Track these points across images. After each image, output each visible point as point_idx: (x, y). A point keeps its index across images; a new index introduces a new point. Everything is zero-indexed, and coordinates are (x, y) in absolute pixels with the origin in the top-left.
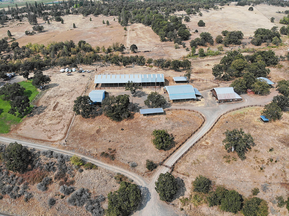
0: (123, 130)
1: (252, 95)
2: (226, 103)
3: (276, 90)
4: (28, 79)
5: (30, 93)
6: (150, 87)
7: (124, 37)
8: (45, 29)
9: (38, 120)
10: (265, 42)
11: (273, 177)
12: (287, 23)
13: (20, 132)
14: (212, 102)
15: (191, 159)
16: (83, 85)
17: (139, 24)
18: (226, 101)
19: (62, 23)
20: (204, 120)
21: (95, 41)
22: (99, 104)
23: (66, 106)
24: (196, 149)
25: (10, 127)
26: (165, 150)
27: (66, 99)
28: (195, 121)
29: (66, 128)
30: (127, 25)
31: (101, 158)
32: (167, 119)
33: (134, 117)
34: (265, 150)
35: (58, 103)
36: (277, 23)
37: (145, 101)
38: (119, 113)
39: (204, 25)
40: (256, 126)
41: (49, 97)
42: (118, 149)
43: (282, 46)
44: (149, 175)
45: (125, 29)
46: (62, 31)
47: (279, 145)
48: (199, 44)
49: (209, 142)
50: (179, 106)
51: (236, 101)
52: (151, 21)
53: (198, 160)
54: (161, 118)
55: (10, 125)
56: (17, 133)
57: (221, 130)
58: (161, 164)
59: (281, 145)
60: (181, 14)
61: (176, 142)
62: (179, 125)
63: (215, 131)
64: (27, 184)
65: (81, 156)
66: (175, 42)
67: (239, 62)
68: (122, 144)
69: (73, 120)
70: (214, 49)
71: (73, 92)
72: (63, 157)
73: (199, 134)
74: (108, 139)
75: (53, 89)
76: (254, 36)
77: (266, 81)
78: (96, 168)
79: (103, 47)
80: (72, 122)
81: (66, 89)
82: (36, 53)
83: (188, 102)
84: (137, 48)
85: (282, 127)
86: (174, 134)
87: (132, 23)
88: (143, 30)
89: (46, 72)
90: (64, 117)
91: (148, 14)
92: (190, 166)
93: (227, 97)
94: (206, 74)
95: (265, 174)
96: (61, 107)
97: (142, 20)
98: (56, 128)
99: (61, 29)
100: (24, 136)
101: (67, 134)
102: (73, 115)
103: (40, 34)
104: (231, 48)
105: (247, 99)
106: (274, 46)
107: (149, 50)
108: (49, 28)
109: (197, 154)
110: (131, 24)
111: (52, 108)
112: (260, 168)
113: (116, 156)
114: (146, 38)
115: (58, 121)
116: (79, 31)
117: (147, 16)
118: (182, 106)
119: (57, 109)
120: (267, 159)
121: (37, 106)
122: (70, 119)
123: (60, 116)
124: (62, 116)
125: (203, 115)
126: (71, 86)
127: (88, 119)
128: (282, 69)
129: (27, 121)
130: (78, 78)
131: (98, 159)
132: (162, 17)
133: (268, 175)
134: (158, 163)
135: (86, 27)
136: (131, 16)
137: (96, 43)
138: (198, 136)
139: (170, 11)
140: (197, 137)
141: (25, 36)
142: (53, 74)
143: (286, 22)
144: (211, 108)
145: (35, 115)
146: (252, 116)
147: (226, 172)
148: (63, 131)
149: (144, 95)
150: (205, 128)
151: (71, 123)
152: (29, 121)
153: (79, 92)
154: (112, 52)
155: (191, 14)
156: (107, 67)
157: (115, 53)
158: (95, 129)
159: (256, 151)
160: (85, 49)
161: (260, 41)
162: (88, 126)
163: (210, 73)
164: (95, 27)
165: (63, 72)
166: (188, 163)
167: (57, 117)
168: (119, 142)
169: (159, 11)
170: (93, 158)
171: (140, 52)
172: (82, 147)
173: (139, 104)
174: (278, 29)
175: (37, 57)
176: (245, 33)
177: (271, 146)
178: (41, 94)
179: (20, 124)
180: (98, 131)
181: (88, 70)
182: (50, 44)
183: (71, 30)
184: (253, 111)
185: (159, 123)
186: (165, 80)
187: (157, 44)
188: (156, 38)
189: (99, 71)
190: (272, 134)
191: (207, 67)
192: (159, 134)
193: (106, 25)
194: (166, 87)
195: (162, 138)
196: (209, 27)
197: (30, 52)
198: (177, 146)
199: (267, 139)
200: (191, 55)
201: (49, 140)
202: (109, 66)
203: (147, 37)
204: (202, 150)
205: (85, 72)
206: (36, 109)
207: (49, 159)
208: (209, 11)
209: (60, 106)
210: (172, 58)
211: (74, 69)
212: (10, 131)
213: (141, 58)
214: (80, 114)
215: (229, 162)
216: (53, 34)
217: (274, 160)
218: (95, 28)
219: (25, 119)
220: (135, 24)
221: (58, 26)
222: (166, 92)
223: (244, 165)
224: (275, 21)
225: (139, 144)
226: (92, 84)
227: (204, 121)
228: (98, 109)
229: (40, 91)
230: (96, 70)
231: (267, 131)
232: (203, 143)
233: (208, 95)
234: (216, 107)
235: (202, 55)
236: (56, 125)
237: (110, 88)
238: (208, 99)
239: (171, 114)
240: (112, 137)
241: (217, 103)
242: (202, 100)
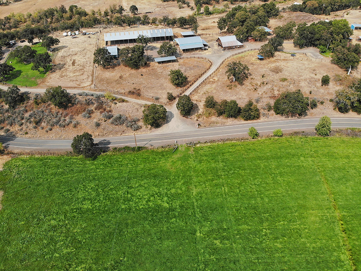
0: (143, 75)
1: (252, 42)
2: (230, 50)
4: (33, 44)
6: (160, 42)
9: (62, 74)
11: (263, 93)
13: (49, 84)
14: (218, 50)
15: (202, 91)
16: (92, 45)
18: (230, 48)
21: (85, 5)
22: (115, 56)
23: (84, 61)
24: (205, 84)
25: (37, 82)
26: (181, 87)
27: (81, 57)
28: (204, 66)
31: (129, 96)
32: (179, 65)
34: (260, 78)
35: (74, 60)
37: (157, 52)
38: (137, 61)
40: (254, 63)
41: (63, 57)
42: (141, 88)
44: (170, 104)
48: (204, 3)
49: (216, 79)
50: (189, 55)
51: (238, 48)
53: (207, 92)
54: (175, 65)
55: (36, 80)
56: (46, 85)
59: (271, 73)
61: (190, 81)
62: (191, 69)
63: (220, 70)
66: (178, 2)
68: (144, 85)
69: (95, 71)
70: (220, 7)
71: (85, 51)
74: (131, 82)
75: (63, 50)
77: (264, 28)
78: (127, 102)
79: (99, 10)
80: (95, 72)
81: (76, 49)
83: (197, 52)
84: (137, 9)
85: (275, 61)
90: (85, 69)
92: (201, 96)
93: (231, 44)
94: (212, 30)
95: (258, 92)
96: (80, 63)
98: (82, 78)
101: (94, 81)
102: (94, 68)
103: (17, 3)
105: (248, 46)
107: (151, 11)
109: (207, 87)
111: (71, 64)
112: (254, 89)
113: (142, 93)
115: (81, 73)
119: (76, 65)
120: (260, 83)
121: (54, 64)
122: (92, 71)
123: (81, 70)
124: (83, 69)
125: (211, 61)
126: (80, 46)
127: (109, 69)
128: (283, 19)
129: (51, 76)
130: (84, 40)
131: (127, 96)
133: (260, 93)
134: (176, 96)
144: (217, 55)
145: (57, 71)
146: (251, 57)
147: (229, 95)
148: (89, 79)
149: (155, 49)
150: (213, 70)
151: (95, 74)
152: (53, 76)
154: (110, 15)
156: (110, 28)
158: (117, 76)
159: (252, 79)
160: (80, 14)
162: (110, 74)
165: (66, 36)
166: (199, 94)
167: (79, 70)
168: (142, 84)
170: (122, 95)
171: (141, 13)
172: (111, 89)
173: (152, 56)
179: (45, 79)
180: (121, 77)
181: (91, 33)
182: (37, 12)
184: (252, 53)
185: (173, 68)
186: (174, 34)
190: (266, 67)
191: (213, 24)
194: (176, 40)
198: (190, 84)
199: (261, 71)
200: (196, 14)
201: (79, 86)
202: (112, 27)
204: (210, 85)
206: (54, 66)
207: (85, 97)
209: (78, 62)
211: (77, 32)
212: (38, 84)
213: (146, 17)
214: (102, 64)
215: (230, 89)
217: (265, 83)
219: (49, 75)
223: (243, 89)
227: (212, 64)
228: (115, 61)
230: (100, 32)
231: (262, 66)
232: (211, 80)
233: (215, 45)
234: (222, 54)
235: (208, 13)
236: (80, 76)
237: (120, 45)
238: (214, 48)
239: (182, 62)
240: (134, 81)
241: (222, 51)
242: (209, 49)
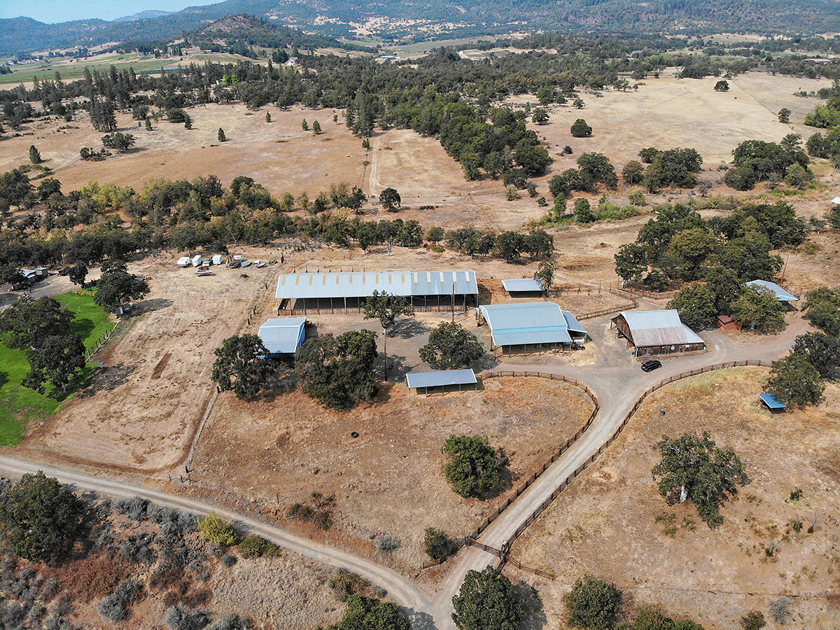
0: (357, 437)
1: (733, 332)
2: (659, 356)
3: (803, 317)
4: (84, 286)
5: (87, 326)
6: (437, 308)
7: (362, 167)
8: (137, 144)
9: (109, 406)
10: (765, 178)
11: (802, 577)
12: (825, 125)
13: (53, 442)
14: (617, 352)
15: (559, 525)
16: (242, 305)
17: (405, 130)
18: (659, 350)
19: (188, 126)
20: (597, 405)
21: (278, 177)
22: (287, 358)
23: (192, 364)
24: (574, 494)
25: (25, 428)
26: (482, 499)
27: (192, 345)
28: (569, 411)
29: (188, 431)
30: (370, 134)
31: (292, 524)
32: (485, 402)
33: (389, 397)
34: (778, 497)
35: (168, 356)
36: (798, 124)
37: (421, 350)
38: (347, 386)
39: (589, 134)
40: (749, 424)
41: (144, 340)
42: (340, 494)
43: (813, 190)
44: (433, 574)
45: (367, 145)
46: (187, 149)
47: (819, 480)
48: (575, 188)
49: (613, 474)
50: (522, 364)
51: (687, 350)
52: (438, 122)
53: (581, 529)
54: (470, 399)
55: (26, 421)
56: (45, 445)
57: (645, 435)
58: (471, 541)
59: (823, 482)
60: (525, 102)
61: (516, 472)
62: (523, 421)
63: (630, 439)
64: (70, 599)
65: (231, 516)
66: (507, 183)
67: (691, 238)
68: (354, 480)
69: (210, 406)
70: (620, 199)
71: (214, 324)
72: (176, 519)
73: (581, 449)
74: (311, 464)
75: (154, 314)
76: (733, 163)
77: (772, 291)
78: (276, 551)
79: (304, 196)
80: (208, 411)
81: (192, 314)
82: (109, 211)
83: (549, 354)
84: (398, 198)
85: (826, 425)
86: (510, 449)
87: (384, 130)
88: (416, 149)
89: (137, 267)
90: (183, 397)
91: (431, 104)
92: (556, 548)
93: (662, 338)
94: (597, 273)
95: (780, 567)
96: (177, 369)
97: (414, 119)
98: (161, 432)
99: (183, 145)
100: (66, 454)
101: (192, 450)
102: (212, 393)
103: (124, 157)
104: (668, 196)
105: (719, 344)
106: (792, 189)
107: (434, 205)
108: (151, 141)
109: (579, 509)
110: (382, 131)
111: (152, 372)
112: (764, 550)
113: (336, 517)
114: (426, 171)
115: (167, 409)
116: (238, 150)
117: (427, 109)
118: (530, 364)
119: (163, 374)
120: (786, 523)
121: (106, 365)
122: (201, 405)
123: (171, 396)
124: (178, 395)
125: (593, 392)
126: (207, 305)
127: (255, 402)
128: (819, 256)
129: (75, 411)
130: (228, 283)
131: (283, 525)
132: (469, 112)
133: (788, 573)
134: (461, 537)
135: (255, 140)
136: (383, 109)
137: (284, 183)
138: (579, 455)
139: (493, 96)
140: (576, 457)
141: (81, 162)
142: (156, 271)
143: (823, 122)
144: (615, 370)
145: (100, 392)
146: (736, 393)
147: (666, 564)
148: (179, 440)
149: (419, 332)
150: (601, 431)
151: (205, 417)
152: (81, 410)
153: (230, 323)
154: (329, 209)
155: (552, 101)
156: (313, 251)
157: (337, 212)
158: (274, 432)
159: (751, 499)
160: (252, 202)
161: (750, 177)
162: (254, 423)
163: (608, 270)
164: (282, 139)
165: (184, 267)
166: (550, 539)
167: (165, 398)
168: (345, 474)
169: (461, 94)
170: (268, 521)
171: (408, 208)
172: (236, 489)
173: (403, 358)
174: (802, 143)
175: (112, 223)
176: (706, 155)
177: (795, 484)
178: (119, 330)
179: (54, 419)
180: (283, 441)
181: (257, 261)
182: (151, 187)
183: (213, 146)
184: (739, 379)
185: (464, 415)
186: (480, 287)
187: (456, 188)
188: (452, 169)
189: (290, 264)
190: (798, 449)
191: (598, 252)
192: (465, 448)
193: (311, 133)
194: (483, 308)
195: (472, 461)
196: (604, 138)
197: (92, 208)
198: (517, 486)
199: (782, 463)
200: (553, 217)
201: (137, 466)
202: (320, 248)
203: (426, 168)
204: (592, 498)
205: (249, 266)
206: (103, 373)
207: (136, 523)
208: (603, 93)
209: (173, 366)
210: (500, 225)
211: (217, 258)
212: (23, 438)
213: (412, 226)
214: (232, 388)
215: (671, 532)
216: (161, 159)
217: (806, 526)
218: (279, 142)
219: (70, 404)
220: (393, 131)
221: (177, 135)
222: (482, 323)
223: (718, 542)
224: (791, 119)
225: (405, 481)
226: (267, 300)
227: (597, 409)
228: (284, 372)
229: (118, 321)
230: (280, 261)
231: (781, 440)
232: (596, 475)
233: (606, 332)
234: (631, 368)
235: (586, 219)
236: (161, 420)
237: (321, 311)
238: (605, 343)
239: (497, 389)
240: (323, 459)
241: (632, 356)
242: (588, 346)
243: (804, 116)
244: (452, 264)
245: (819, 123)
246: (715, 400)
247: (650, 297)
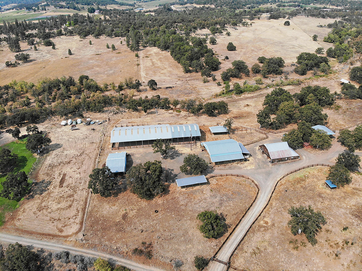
0: (157, 212)
1: (310, 149)
2: (281, 162)
3: (338, 141)
4: (20, 138)
5: (24, 160)
6: (183, 143)
7: (136, 66)
8: (31, 58)
9: (41, 203)
10: (311, 69)
11: (351, 265)
12: (332, 41)
13: (19, 223)
14: (263, 162)
15: (249, 247)
16: (95, 145)
17: (153, 48)
18: (281, 160)
19: (54, 48)
20: (258, 188)
21: (99, 73)
22: (121, 174)
23: (77, 178)
24: (254, 232)
25: (4, 216)
26: (216, 238)
27: (75, 168)
28: (247, 192)
29: (80, 214)
30: (138, 50)
31: (134, 257)
32: (211, 190)
33: (169, 191)
34: (337, 230)
35: (65, 175)
36: (321, 41)
37: (181, 167)
38: (151, 189)
39: (235, 49)
40: (322, 195)
41: (52, 166)
42: (154, 242)
43: (331, 74)
45: (137, 56)
46: (54, 59)
47: (354, 221)
48: (232, 76)
49: (269, 221)
50: (224, 170)
51: (292, 159)
52: (168, 44)
53: (258, 249)
54: (205, 190)
55: (4, 213)
56: (15, 225)
57: (280, 202)
58: (214, 258)
59: (355, 221)
60: (205, 33)
61: (229, 224)
62: (229, 199)
63: (274, 204)
65: (107, 256)
66: (202, 75)
67: (289, 106)
68: (158, 234)
69: (89, 200)
70: (252, 82)
71: (83, 156)
72: (83, 261)
73: (254, 210)
74: (139, 228)
75: (55, 152)
76: (296, 62)
79: (113, 84)
80: (88, 204)
81: (72, 151)
82: (23, 94)
83: (235, 164)
84: (156, 84)
85: (353, 193)
86: (225, 213)
87: (144, 47)
88: (160, 57)
89: (42, 126)
90: (75, 196)
91: (164, 35)
92: (249, 259)
93: (282, 155)
94: (247, 120)
95: (342, 261)
96: (70, 182)
97: (157, 43)
98: (68, 215)
99: (52, 58)
100: (26, 229)
101: (84, 224)
102: (88, 194)
103: (26, 64)
104: (272, 79)
105: (305, 156)
106: (322, 74)
107: (171, 86)
108: (37, 56)
109: (256, 239)
110: (143, 48)
111: (58, 184)
112: (334, 254)
113: (154, 253)
114: (165, 68)
115: (69, 203)
116: (77, 59)
117: (162, 37)
118: (227, 169)
119: (64, 185)
120: (342, 241)
121: (36, 181)
122: (84, 201)
123: (70, 196)
124: (73, 195)
125: (256, 183)
126: (78, 146)
127: (109, 197)
128: (341, 111)
129: (26, 206)
130: (86, 133)
132: (181, 40)
133: (345, 263)
134: (209, 257)
135: (85, 54)
136: (142, 38)
137: (102, 76)
138: (254, 213)
139: (191, 30)
140: (253, 214)
141: (6, 68)
142: (52, 128)
144: (263, 170)
145: (36, 196)
146: (315, 180)
147: (295, 263)
148: (77, 219)
149: (177, 156)
150: (261, 201)
151: (87, 206)
153: (91, 155)
154: (125, 89)
155: (217, 32)
156: (122, 114)
157: (129, 92)
158: (120, 213)
159: (327, 231)
160: (89, 88)
161: (305, 70)
162: (110, 208)
163: (252, 118)
164: (98, 53)
165: (64, 125)
166: (246, 254)
167: (67, 198)
168: (155, 231)
169: (176, 29)
170: (123, 257)
171: (160, 88)
172: (107, 243)
173: (173, 170)
174: (324, 51)
175: (26, 102)
176: (285, 58)
177: (345, 223)
178: (39, 162)
179: (17, 211)
180: (125, 217)
181: (97, 121)
182: (41, 81)
183: (66, 57)
184: (315, 173)
185: (203, 198)
186: (202, 132)
187: (180, 77)
188: (177, 67)
189: (112, 122)
190: (343, 206)
191: (246, 109)
193: (111, 49)
194: (204, 143)
195: (211, 224)
196: (241, 51)
197: (15, 94)
198: (230, 230)
199: (338, 213)
200: (225, 91)
201: (60, 234)
202: (125, 112)
203: (166, 67)
204: (261, 234)
205: (94, 123)
206: (35, 185)
207: (65, 264)
208: (238, 28)
209: (68, 181)
210: (202, 96)
211: (79, 120)
212: (4, 222)
213: (166, 101)
214: (99, 193)
215: (296, 248)
216: (43, 65)
217: (350, 242)
218: (97, 55)
219: (23, 203)
220: (148, 48)
221: (49, 52)
222: (204, 149)
223: (316, 252)
224: (318, 39)
225: (181, 232)
226: (106, 142)
227: (259, 190)
228: (120, 181)
229: (38, 157)
230: (108, 120)
231: (336, 202)
232: (262, 222)
233: (257, 152)
234: (270, 169)
235: (239, 92)
236: (67, 209)
237: (131, 147)
238: (257, 157)
239: (215, 183)
240: (144, 225)
241: (270, 163)
242: (251, 159)
243: (323, 37)
244: (186, 119)
245: (330, 41)
246: (307, 183)
247: (272, 133)
